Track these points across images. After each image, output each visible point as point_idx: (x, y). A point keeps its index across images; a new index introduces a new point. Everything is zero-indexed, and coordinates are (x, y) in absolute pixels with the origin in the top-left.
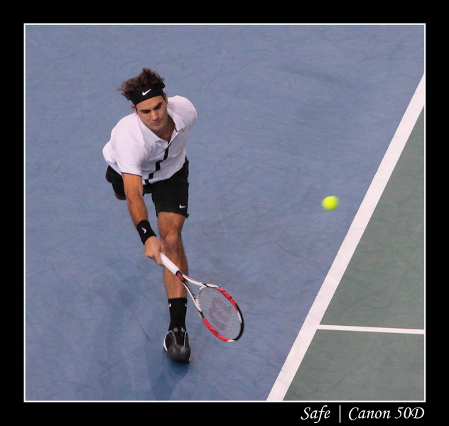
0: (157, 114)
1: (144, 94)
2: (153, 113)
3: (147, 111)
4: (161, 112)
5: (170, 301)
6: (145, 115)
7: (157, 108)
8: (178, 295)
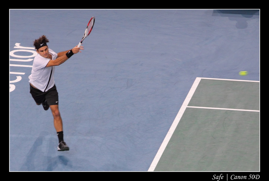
0: (46, 52)
1: (41, 45)
2: (44, 51)
3: (42, 51)
4: (47, 51)
5: (58, 133)
6: (41, 53)
7: (46, 50)
8: (60, 131)
